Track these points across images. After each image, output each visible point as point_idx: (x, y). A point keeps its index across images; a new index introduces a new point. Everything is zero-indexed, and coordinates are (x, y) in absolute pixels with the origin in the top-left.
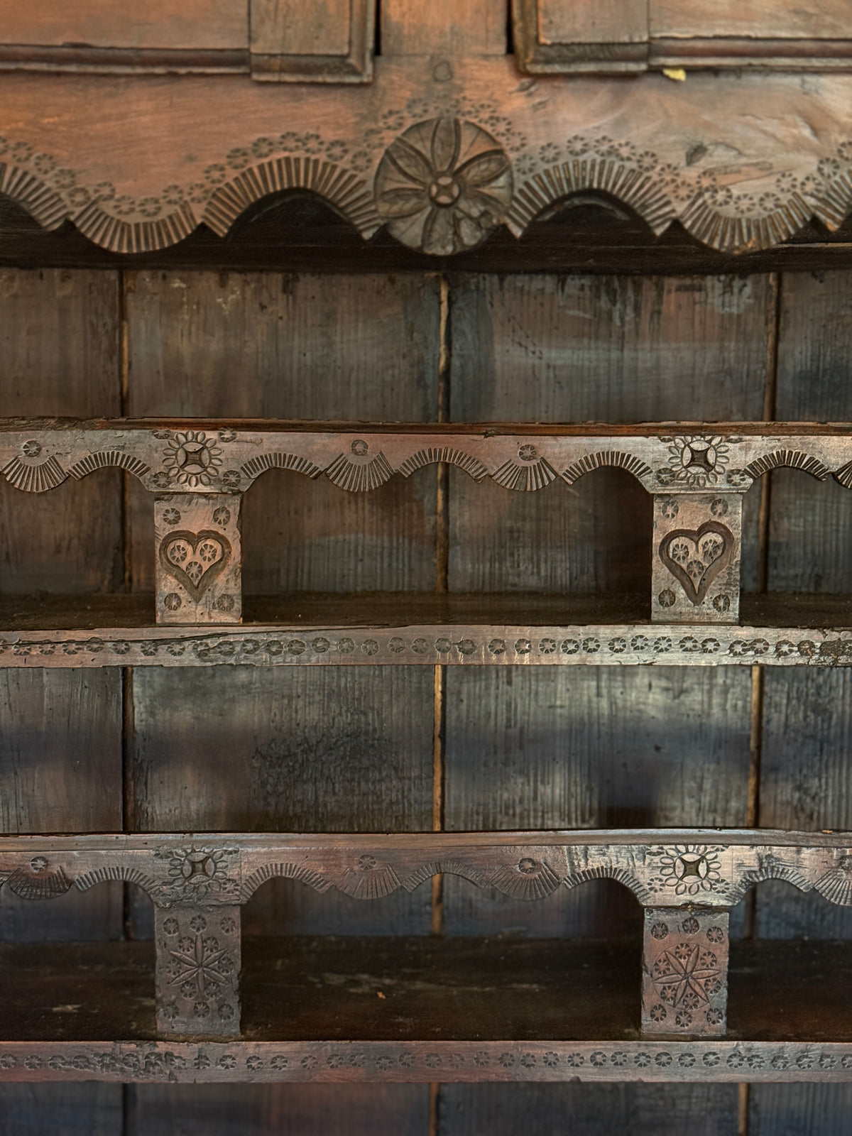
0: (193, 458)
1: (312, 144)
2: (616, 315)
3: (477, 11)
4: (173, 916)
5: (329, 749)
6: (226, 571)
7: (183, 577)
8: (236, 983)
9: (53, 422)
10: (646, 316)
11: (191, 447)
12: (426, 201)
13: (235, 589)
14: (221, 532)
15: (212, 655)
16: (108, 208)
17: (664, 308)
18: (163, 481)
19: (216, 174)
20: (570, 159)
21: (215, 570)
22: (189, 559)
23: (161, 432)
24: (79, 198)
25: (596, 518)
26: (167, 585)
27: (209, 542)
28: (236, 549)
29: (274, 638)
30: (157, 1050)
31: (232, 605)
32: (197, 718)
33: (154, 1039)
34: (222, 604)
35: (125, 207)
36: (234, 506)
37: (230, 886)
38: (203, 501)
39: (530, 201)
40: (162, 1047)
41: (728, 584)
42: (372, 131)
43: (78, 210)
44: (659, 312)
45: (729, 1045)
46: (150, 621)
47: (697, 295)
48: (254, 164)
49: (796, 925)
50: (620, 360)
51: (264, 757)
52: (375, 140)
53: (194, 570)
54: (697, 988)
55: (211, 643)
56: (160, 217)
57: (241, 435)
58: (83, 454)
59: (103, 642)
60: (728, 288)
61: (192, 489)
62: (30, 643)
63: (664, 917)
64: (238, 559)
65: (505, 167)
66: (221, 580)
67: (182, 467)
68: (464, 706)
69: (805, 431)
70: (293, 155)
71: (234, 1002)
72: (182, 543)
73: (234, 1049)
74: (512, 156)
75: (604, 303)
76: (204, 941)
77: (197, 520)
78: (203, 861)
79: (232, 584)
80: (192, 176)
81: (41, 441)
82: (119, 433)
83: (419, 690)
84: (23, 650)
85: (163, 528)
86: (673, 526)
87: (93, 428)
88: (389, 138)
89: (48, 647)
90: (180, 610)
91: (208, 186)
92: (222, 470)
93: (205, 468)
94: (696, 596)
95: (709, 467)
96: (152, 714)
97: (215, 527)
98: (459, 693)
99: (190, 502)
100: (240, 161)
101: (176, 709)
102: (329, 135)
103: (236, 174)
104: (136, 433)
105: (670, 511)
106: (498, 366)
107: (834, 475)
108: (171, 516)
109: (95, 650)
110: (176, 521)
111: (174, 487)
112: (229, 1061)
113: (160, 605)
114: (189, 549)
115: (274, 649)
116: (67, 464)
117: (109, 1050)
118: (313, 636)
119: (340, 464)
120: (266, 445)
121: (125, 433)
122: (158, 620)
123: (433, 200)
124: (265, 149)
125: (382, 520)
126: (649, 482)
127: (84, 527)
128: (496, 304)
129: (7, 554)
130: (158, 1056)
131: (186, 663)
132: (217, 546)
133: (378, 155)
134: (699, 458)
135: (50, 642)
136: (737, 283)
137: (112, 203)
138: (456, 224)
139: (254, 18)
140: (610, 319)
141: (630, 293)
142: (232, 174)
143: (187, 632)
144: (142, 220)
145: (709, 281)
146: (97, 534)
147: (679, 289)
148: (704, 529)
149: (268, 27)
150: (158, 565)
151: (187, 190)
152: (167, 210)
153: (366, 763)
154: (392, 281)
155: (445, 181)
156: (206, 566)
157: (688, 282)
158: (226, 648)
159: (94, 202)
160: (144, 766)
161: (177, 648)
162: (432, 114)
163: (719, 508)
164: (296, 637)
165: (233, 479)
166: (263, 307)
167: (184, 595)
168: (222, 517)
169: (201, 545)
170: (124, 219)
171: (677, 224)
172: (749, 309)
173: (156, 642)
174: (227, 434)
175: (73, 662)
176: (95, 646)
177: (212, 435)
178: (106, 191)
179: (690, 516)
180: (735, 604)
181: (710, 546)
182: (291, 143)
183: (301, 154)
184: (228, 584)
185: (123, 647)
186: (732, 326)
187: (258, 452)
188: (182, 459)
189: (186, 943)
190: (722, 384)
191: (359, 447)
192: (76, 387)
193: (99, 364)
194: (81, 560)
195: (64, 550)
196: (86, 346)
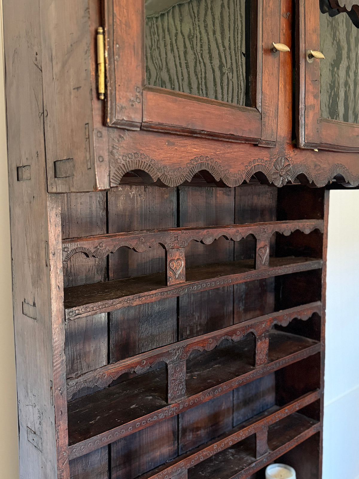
0: (176, 239)
1: (262, 161)
7: (173, 272)
10: (214, 197)
11: (176, 236)
16: (228, 176)
17: (217, 193)
19: (246, 168)
22: (174, 266)
24: (223, 173)
26: (170, 274)
27: (179, 261)
31: (184, 278)
33: (168, 405)
35: (231, 176)
39: (294, 176)
42: (272, 159)
43: (223, 176)
46: (167, 286)
48: (253, 165)
53: (175, 270)
56: (237, 178)
57: (186, 232)
65: (290, 168)
70: (259, 163)
71: (184, 387)
72: (173, 262)
74: (291, 166)
80: (243, 168)
84: (141, 299)
85: (169, 259)
86: (259, 246)
91: (245, 170)
93: (178, 241)
97: (180, 257)
100: (250, 164)
102: (265, 159)
105: (259, 243)
107: (283, 233)
109: (157, 296)
110: (172, 256)
113: (168, 280)
114: (175, 264)
119: (205, 238)
120: (191, 234)
123: (280, 175)
124: (254, 162)
126: (256, 237)
128: (188, 194)
134: (264, 231)
138: (283, 180)
139: (262, 131)
142: (249, 167)
144: (234, 179)
148: (264, 247)
150: (168, 269)
151: (242, 171)
152: (238, 176)
155: (282, 171)
156: (178, 268)
159: (226, 174)
162: (281, 155)
165: (184, 243)
166: (140, 195)
168: (181, 254)
169: (177, 262)
170: (231, 178)
171: (313, 181)
173: (170, 291)
177: (180, 232)
178: (227, 171)
179: (262, 244)
182: (259, 161)
183: (261, 163)
188: (173, 239)
191: (208, 233)
192: (94, 219)
193: (101, 213)
194: (96, 272)
195: (91, 270)
196: (97, 207)
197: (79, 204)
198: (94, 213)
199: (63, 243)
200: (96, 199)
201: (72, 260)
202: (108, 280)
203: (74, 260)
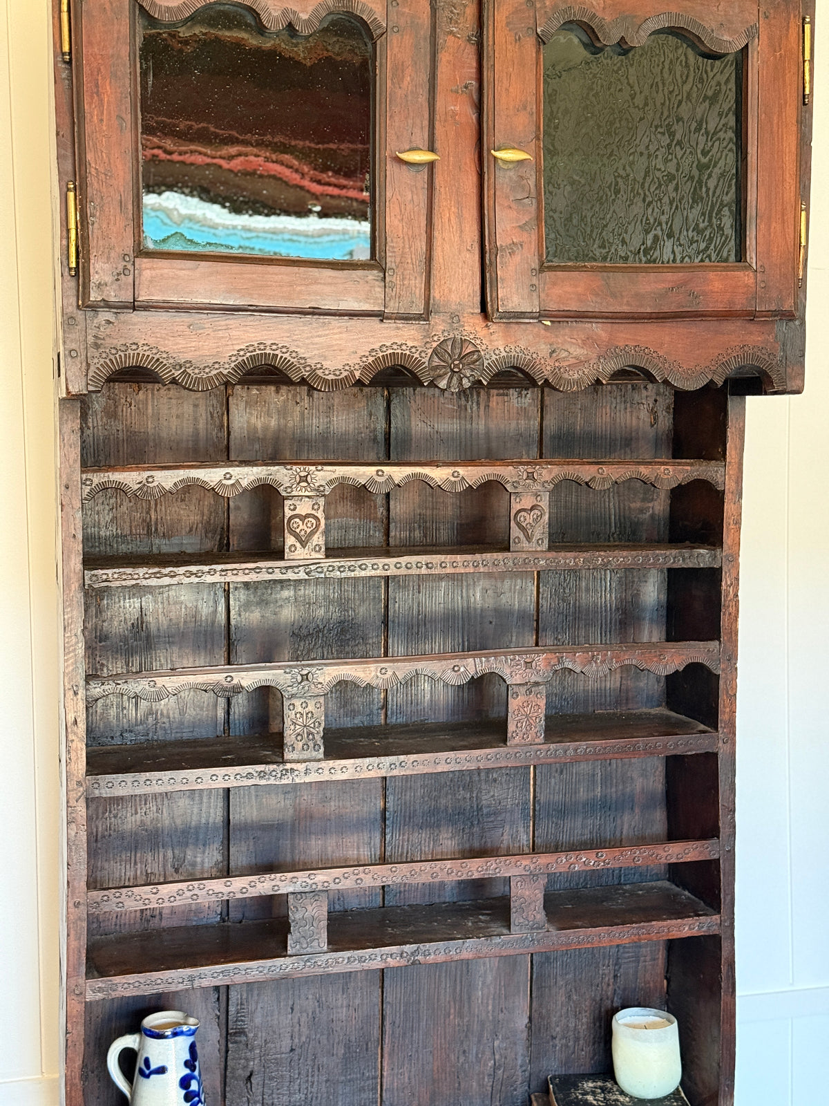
0: (304, 479)
1: (404, 347)
2: (468, 407)
3: (469, 296)
4: (292, 702)
5: (329, 630)
6: (318, 533)
7: (297, 536)
8: (322, 734)
9: (237, 463)
10: (482, 408)
11: (303, 474)
12: (449, 370)
13: (322, 542)
14: (316, 514)
15: (313, 574)
16: (319, 372)
17: (491, 405)
18: (289, 490)
19: (364, 359)
20: (505, 354)
21: (313, 533)
22: (301, 527)
23: (289, 467)
24: (308, 369)
25: (460, 507)
26: (290, 540)
27: (310, 519)
28: (323, 522)
29: (342, 564)
30: (286, 767)
31: (320, 549)
32: (263, 616)
33: (284, 762)
34: (316, 549)
35: (327, 372)
36: (322, 501)
37: (320, 686)
38: (307, 499)
39: (490, 371)
40: (288, 766)
41: (543, 533)
42: (428, 342)
43: (307, 374)
44: (488, 406)
45: (545, 747)
46: (282, 558)
47: (506, 398)
48: (381, 354)
49: (556, 708)
50: (471, 429)
51: (297, 636)
52: (428, 346)
53: (303, 533)
54: (531, 721)
55: (313, 567)
56: (341, 377)
57: (326, 468)
58: (252, 478)
59: (261, 569)
60: (520, 394)
61: (303, 494)
62: (227, 570)
63: (516, 689)
64: (324, 527)
65: (480, 357)
66: (315, 537)
67: (298, 484)
68: (397, 605)
69: (573, 463)
70: (396, 352)
71: (320, 742)
72: (297, 520)
73: (323, 764)
74: (482, 353)
75: (463, 402)
76: (307, 714)
77: (304, 508)
78: (307, 675)
79: (321, 538)
80: (354, 361)
81: (231, 473)
82: (269, 468)
83: (374, 598)
84: (223, 573)
85: (288, 513)
86: (519, 507)
87: (256, 465)
88: (435, 345)
89: (235, 572)
90: (296, 552)
91: (361, 364)
92: (317, 484)
93: (309, 484)
94: (529, 538)
95: (534, 480)
96: (240, 615)
97: (313, 512)
98: (395, 598)
99: (301, 500)
100: (374, 354)
101: (252, 612)
102: (410, 344)
103: (373, 359)
104: (277, 467)
105: (518, 500)
106: (413, 432)
107: (587, 483)
108: (292, 507)
109: (258, 573)
110: (294, 509)
111: (294, 493)
112: (320, 771)
113: (287, 550)
114: (301, 523)
115: (342, 569)
116: (245, 483)
117: (263, 769)
118: (360, 563)
119: (372, 481)
120: (337, 473)
121: (272, 468)
122: (286, 558)
123: (452, 370)
124: (384, 349)
125: (356, 511)
126: (508, 487)
127: (205, 518)
128: (412, 402)
129: (164, 533)
130: (287, 770)
131: (302, 578)
132: (314, 521)
133: (430, 351)
134: (531, 476)
135: (236, 569)
136: (524, 392)
137: (322, 371)
138: (461, 379)
139: (387, 299)
140: (466, 409)
141: (475, 397)
142: (371, 359)
143: (301, 563)
144: (334, 377)
145: (511, 391)
146: (212, 521)
147: (497, 395)
148: (533, 508)
149: (392, 301)
150: (286, 531)
151: (352, 365)
152: (345, 374)
153: (348, 637)
154: (362, 391)
155: (456, 362)
156: (309, 530)
157: (501, 391)
158: (319, 570)
159: (315, 370)
160: (236, 643)
161: (296, 570)
162: (452, 336)
163: (539, 498)
164: (353, 563)
165: (322, 489)
166: (297, 403)
167: (298, 545)
168: (316, 507)
169: (306, 521)
170: (326, 377)
171: (546, 381)
172: (530, 405)
173: (287, 568)
174: (320, 468)
175: (246, 579)
176: (258, 571)
177: (313, 468)
178: (319, 366)
179: (527, 502)
180: (546, 542)
181: (535, 516)
182: (395, 347)
183: (400, 351)
184: (318, 539)
185: (270, 570)
186: (523, 411)
187: (334, 476)
188: (298, 479)
189: (298, 715)
190: (518, 441)
191: (380, 473)
192: (201, 444)
193: (214, 433)
194: (203, 535)
195: (194, 529)
196: (207, 424)
197: (174, 418)
198: (202, 433)
199: (82, 472)
200: (206, 410)
201: (158, 510)
202: (228, 550)
203: (163, 509)
